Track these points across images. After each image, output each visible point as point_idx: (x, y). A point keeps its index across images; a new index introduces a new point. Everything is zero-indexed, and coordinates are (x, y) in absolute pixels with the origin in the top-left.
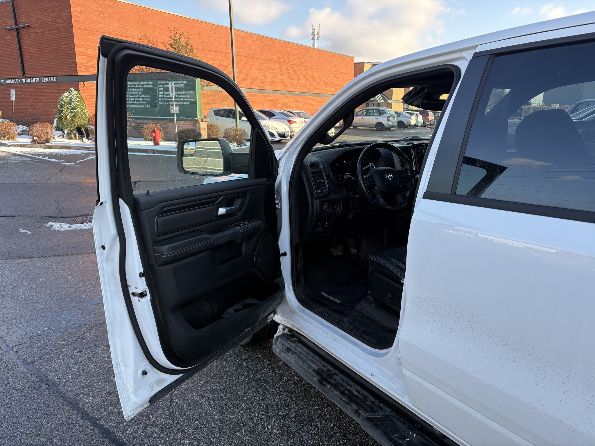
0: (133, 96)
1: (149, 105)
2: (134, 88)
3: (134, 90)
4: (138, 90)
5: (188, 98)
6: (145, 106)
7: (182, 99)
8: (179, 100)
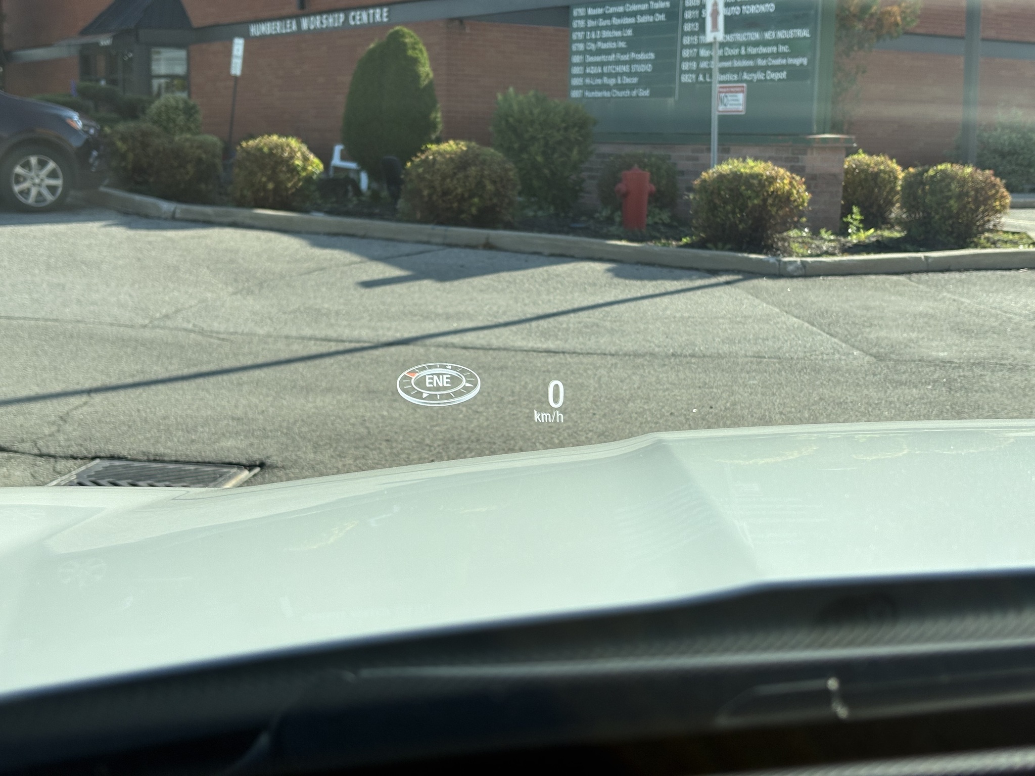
0: (598, 59)
1: (645, 89)
2: (607, 28)
3: (606, 34)
4: (618, 34)
5: (784, 55)
6: (634, 93)
7: (761, 62)
8: (750, 63)
